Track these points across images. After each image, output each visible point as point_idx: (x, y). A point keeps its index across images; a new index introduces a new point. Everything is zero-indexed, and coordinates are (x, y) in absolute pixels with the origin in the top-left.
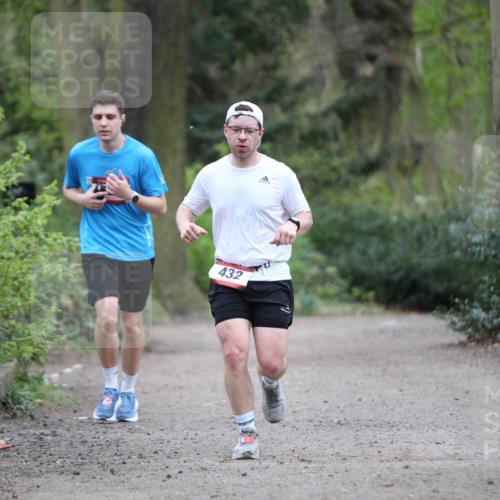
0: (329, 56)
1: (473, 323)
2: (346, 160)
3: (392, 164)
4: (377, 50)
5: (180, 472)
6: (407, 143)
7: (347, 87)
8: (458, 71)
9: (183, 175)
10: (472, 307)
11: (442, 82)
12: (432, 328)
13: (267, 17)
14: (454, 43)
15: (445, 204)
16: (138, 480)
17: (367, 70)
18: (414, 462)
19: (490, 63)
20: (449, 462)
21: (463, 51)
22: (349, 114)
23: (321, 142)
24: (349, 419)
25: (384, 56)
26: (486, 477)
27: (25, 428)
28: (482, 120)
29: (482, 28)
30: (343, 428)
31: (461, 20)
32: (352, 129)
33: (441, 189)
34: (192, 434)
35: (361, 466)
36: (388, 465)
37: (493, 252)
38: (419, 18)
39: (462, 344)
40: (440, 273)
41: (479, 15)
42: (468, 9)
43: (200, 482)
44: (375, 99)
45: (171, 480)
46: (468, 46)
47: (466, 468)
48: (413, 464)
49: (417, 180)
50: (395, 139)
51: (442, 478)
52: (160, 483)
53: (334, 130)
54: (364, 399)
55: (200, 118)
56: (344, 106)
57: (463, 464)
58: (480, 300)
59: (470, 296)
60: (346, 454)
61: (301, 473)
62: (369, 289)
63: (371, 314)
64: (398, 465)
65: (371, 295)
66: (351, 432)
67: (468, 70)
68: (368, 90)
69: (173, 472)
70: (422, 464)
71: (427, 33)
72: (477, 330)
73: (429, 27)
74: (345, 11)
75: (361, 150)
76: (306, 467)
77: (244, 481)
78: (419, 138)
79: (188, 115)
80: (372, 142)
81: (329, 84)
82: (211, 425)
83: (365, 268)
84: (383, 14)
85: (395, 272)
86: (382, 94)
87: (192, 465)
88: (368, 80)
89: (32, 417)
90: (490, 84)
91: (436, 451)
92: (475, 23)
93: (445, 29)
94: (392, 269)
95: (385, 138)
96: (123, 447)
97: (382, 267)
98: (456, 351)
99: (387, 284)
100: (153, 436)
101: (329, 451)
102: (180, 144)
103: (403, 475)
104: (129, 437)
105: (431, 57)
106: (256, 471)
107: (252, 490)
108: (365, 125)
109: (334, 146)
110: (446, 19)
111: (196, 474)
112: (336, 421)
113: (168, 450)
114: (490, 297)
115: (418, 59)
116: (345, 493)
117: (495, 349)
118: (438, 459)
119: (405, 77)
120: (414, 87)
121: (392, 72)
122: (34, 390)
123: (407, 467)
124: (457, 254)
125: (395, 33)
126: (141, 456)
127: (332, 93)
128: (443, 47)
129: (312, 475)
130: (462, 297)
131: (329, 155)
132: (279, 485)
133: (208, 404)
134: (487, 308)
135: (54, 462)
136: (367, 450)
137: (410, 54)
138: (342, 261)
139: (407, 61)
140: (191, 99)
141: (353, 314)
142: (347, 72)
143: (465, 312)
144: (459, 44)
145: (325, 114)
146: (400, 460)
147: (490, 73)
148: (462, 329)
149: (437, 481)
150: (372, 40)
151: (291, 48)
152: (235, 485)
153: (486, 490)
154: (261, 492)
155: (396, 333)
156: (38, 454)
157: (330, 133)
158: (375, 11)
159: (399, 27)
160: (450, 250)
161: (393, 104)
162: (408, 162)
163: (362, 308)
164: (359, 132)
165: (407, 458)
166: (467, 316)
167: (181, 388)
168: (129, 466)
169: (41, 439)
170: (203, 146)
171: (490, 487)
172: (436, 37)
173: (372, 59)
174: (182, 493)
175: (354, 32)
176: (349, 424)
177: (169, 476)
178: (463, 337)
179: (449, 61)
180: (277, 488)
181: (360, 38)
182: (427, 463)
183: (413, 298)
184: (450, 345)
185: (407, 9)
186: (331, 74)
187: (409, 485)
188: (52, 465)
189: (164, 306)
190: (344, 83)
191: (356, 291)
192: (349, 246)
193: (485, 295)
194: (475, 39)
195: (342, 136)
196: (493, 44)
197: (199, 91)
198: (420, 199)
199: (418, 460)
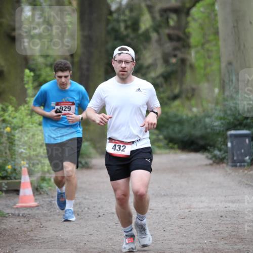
0: (159, 55)
1: (215, 156)
2: (166, 95)
3: (184, 96)
4: (177, 53)
5: (104, 214)
6: (189, 88)
7: (166, 67)
8: (208, 61)
10: (214, 150)
11: (202, 65)
12: (199, 158)
13: (135, 40)
14: (206, 50)
15: (204, 111)
16: (88, 217)
17: (173, 60)
18: (193, 210)
19: (220, 58)
20: (206, 209)
21: (210, 53)
22: (167, 77)
24: (168, 193)
25: (180, 55)
26: (220, 214)
27: (44, 198)
28: (217, 79)
29: (217, 45)
30: (166, 197)
31: (208, 41)
32: (168, 83)
33: (202, 106)
34: (108, 200)
35: (172, 211)
36: (183, 211)
37: (222, 129)
38: (193, 41)
39: (211, 165)
40: (203, 137)
41: (215, 39)
42: (211, 37)
43: (111, 218)
44: (177, 72)
45: (100, 218)
46: (211, 51)
47: (212, 212)
48: (192, 210)
49: (193, 102)
50: (184, 87)
51: (203, 215)
52: (96, 219)
53: (161, 83)
54: (174, 186)
56: (165, 74)
57: (211, 210)
58: (218, 147)
59: (214, 146)
60: (167, 207)
62: (175, 144)
63: (176, 153)
64: (187, 211)
65: (176, 146)
66: (169, 198)
67: (212, 60)
68: (174, 68)
69: (101, 214)
70: (195, 210)
71: (196, 46)
72: (216, 159)
74: (165, 38)
75: (172, 91)
76: (151, 212)
78: (194, 86)
79: (106, 78)
80: (175, 88)
81: (159, 66)
83: (173, 136)
84: (179, 39)
85: (185, 137)
86: (179, 70)
87: (107, 211)
88: (174, 65)
89: (47, 194)
91: (201, 205)
92: (214, 43)
93: (203, 45)
95: (181, 86)
96: (82, 205)
97: (180, 136)
98: (209, 167)
99: (183, 142)
100: (93, 201)
101: (161, 206)
103: (189, 214)
104: (84, 201)
105: (198, 55)
109: (161, 90)
110: (203, 41)
111: (110, 215)
112: (163, 194)
113: (99, 206)
114: (221, 146)
115: (193, 56)
116: (166, 221)
117: (223, 166)
118: (202, 208)
119: (188, 63)
121: (183, 61)
122: (48, 184)
123: (190, 211)
124: (209, 130)
125: (184, 46)
126: (89, 209)
127: (160, 69)
128: (202, 51)
129: (154, 215)
130: (211, 146)
134: (220, 150)
135: (56, 211)
136: (174, 205)
138: (165, 133)
139: (188, 57)
141: (169, 153)
142: (166, 61)
143: (212, 152)
144: (208, 50)
145: (158, 77)
146: (188, 209)
147: (220, 61)
148: (211, 159)
149: (202, 216)
150: (175, 49)
151: (144, 52)
155: (186, 161)
156: (49, 208)
158: (176, 38)
159: (185, 44)
160: (206, 128)
161: (184, 73)
162: (189, 95)
163: (173, 151)
164: (171, 84)
165: (190, 208)
166: (213, 154)
168: (84, 212)
169: (51, 202)
171: (221, 218)
172: (199, 48)
173: (175, 56)
174: (105, 222)
175: (169, 46)
177: (99, 216)
178: (211, 162)
179: (204, 57)
181: (171, 48)
182: (198, 210)
183: (192, 147)
184: (206, 165)
185: (188, 37)
186: (160, 62)
187: (191, 218)
188: (55, 212)
190: (165, 65)
191: (171, 145)
192: (168, 128)
193: (219, 146)
194: (214, 48)
195: (164, 86)
196: (221, 50)
198: (195, 110)
199: (194, 208)
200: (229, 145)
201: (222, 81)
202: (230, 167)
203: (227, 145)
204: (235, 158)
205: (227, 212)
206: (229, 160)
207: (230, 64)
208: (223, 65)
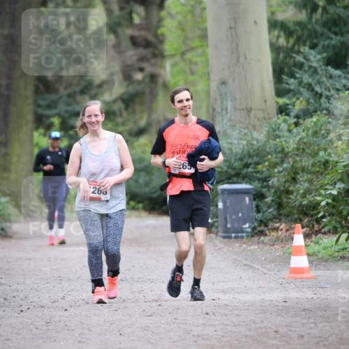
0: (117, 68)
2: (127, 128)
4: (144, 65)
5: (28, 308)
6: (162, 119)
7: (128, 86)
8: (191, 78)
9: (32, 135)
14: (188, 62)
16: (4, 313)
17: (139, 76)
18: (164, 303)
19: (209, 74)
21: (193, 67)
22: (129, 101)
23: (112, 117)
24: (128, 277)
25: (149, 68)
26: (205, 310)
28: (204, 105)
29: (204, 54)
30: (124, 283)
31: (192, 49)
32: (130, 110)
34: (35, 286)
35: (133, 304)
36: (149, 304)
38: (168, 48)
41: (202, 46)
42: (196, 43)
43: (40, 314)
44: (143, 93)
45: (22, 314)
46: (196, 64)
50: (154, 116)
51: (179, 311)
52: (16, 315)
53: (120, 110)
54: (136, 266)
55: (42, 103)
56: (126, 97)
60: (125, 298)
61: (99, 309)
62: (139, 202)
63: (140, 217)
64: (155, 304)
65: (140, 205)
66: (128, 285)
67: (196, 77)
68: (139, 88)
69: (24, 308)
70: (168, 303)
71: (173, 56)
73: (173, 52)
74: (126, 43)
75: (135, 122)
77: (66, 314)
79: (35, 101)
80: (141, 118)
81: (117, 84)
82: (47, 281)
83: (137, 190)
84: (147, 44)
85: (154, 193)
86: (147, 90)
87: (35, 304)
88: (140, 82)
90: (209, 85)
92: (200, 51)
93: (183, 54)
94: (154, 190)
95: (149, 115)
97: (147, 190)
99: (150, 199)
100: (13, 288)
102: (30, 118)
103: (158, 310)
105: (175, 69)
106: (73, 308)
107: (70, 319)
108: (138, 108)
109: (120, 120)
110: (183, 48)
111: (38, 309)
113: (21, 295)
115: (168, 71)
116: (124, 320)
117: (210, 237)
119: (160, 81)
120: (165, 86)
121: (153, 78)
123: (160, 305)
125: (155, 56)
126: (5, 299)
127: (118, 89)
128: (182, 64)
129: (106, 310)
131: (117, 125)
132: (86, 316)
133: (45, 269)
136: (137, 295)
137: (163, 67)
139: (162, 72)
140: (37, 92)
142: (127, 77)
144: (190, 62)
145: (115, 101)
146: (156, 301)
147: (209, 79)
149: (177, 313)
150: (142, 59)
152: (60, 316)
153: (205, 318)
154: (75, 320)
155: (155, 228)
157: (118, 113)
158: (143, 43)
159: (157, 52)
161: (153, 96)
163: (135, 213)
164: (134, 112)
165: (160, 300)
167: (30, 259)
170: (44, 119)
171: (206, 316)
172: (177, 58)
173: (141, 70)
174: (29, 321)
175: (132, 54)
176: (127, 280)
177: (22, 311)
179: (185, 72)
180: (85, 318)
181: (135, 58)
185: (161, 42)
186: (118, 78)
187: (161, 315)
189: (20, 211)
190: (125, 83)
191: (132, 203)
194: (200, 60)
195: (125, 115)
196: (210, 63)
197: (41, 87)
199: (166, 301)
200: (220, 205)
201: (211, 110)
202: (221, 239)
203: (217, 206)
204: (229, 226)
205: (215, 306)
206: (220, 229)
207: (223, 83)
208: (214, 85)
